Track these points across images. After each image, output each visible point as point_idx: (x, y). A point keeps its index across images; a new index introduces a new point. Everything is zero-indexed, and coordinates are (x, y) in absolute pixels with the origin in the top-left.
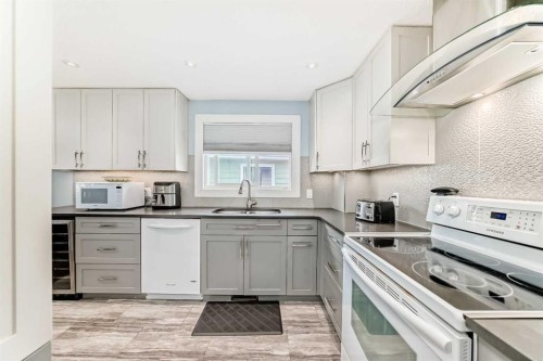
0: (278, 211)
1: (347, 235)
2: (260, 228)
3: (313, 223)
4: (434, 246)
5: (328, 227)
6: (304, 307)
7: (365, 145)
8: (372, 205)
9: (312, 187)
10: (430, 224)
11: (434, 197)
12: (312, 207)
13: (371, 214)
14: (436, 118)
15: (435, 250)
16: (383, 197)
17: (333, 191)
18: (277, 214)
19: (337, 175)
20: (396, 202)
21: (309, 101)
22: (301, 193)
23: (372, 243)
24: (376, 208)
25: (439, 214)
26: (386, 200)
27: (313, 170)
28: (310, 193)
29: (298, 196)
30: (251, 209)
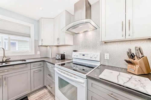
0: (25, 60)
1: (56, 65)
2: (14, 69)
3: (41, 63)
4: (74, 63)
5: (47, 63)
6: (39, 93)
7: (58, 39)
8: (60, 55)
9: (39, 51)
10: (73, 58)
11: (73, 52)
12: (40, 57)
13: (60, 57)
14: (73, 35)
15: (74, 64)
16: (62, 53)
17: (47, 52)
18: (24, 62)
19: (48, 47)
20: (65, 54)
21: (38, 21)
22: (35, 53)
23: (60, 65)
24: (61, 56)
25: (74, 56)
26: (63, 53)
27: (40, 44)
28: (38, 53)
29: (34, 54)
30: (6, 62)
